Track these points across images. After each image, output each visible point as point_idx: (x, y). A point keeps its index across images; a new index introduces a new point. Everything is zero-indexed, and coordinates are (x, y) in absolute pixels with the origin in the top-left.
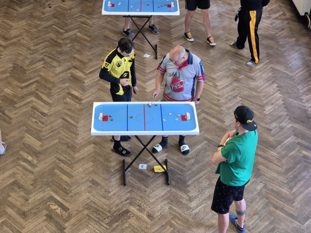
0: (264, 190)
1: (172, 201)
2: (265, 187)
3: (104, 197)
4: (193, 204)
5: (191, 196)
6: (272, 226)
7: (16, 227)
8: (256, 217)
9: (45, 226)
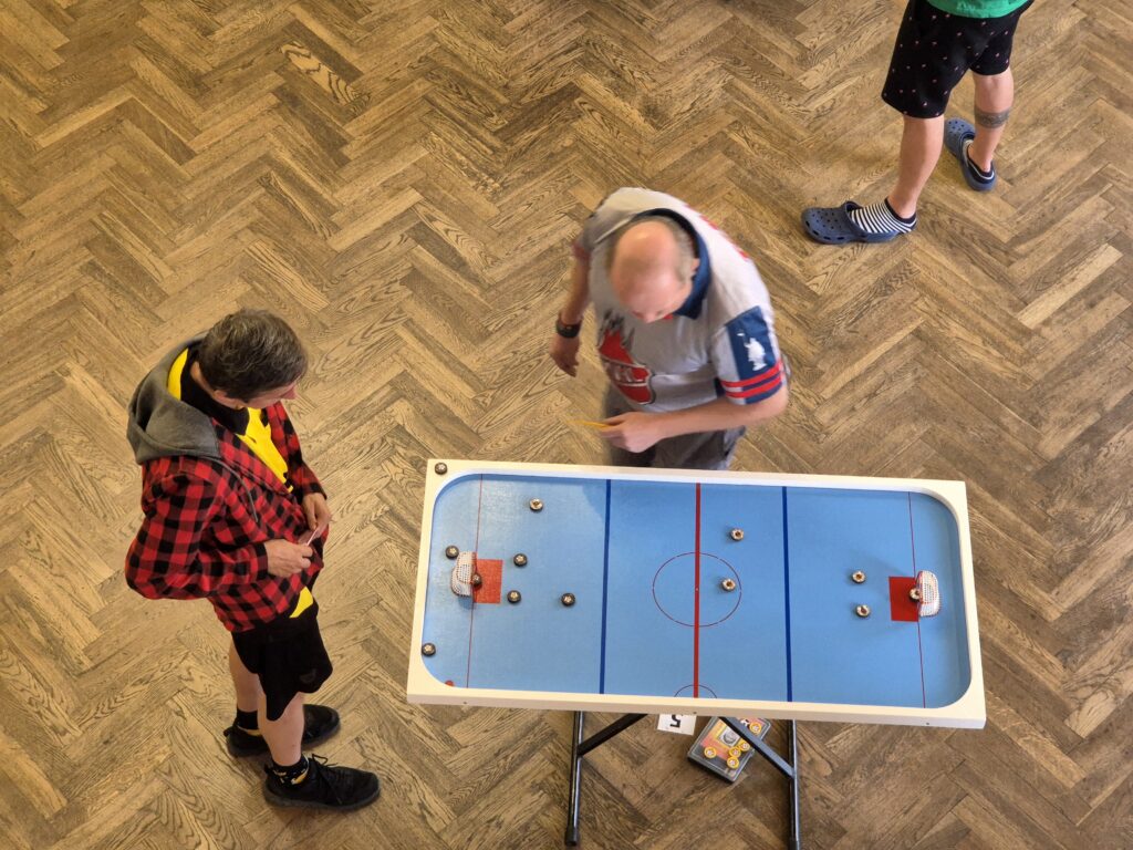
0: (1082, 35)
1: (737, 62)
2: (1087, 23)
3: (490, 36)
4: (813, 77)
5: (807, 45)
6: (1095, 170)
7: (169, 127)
8: (1042, 132)
9: (275, 131)
